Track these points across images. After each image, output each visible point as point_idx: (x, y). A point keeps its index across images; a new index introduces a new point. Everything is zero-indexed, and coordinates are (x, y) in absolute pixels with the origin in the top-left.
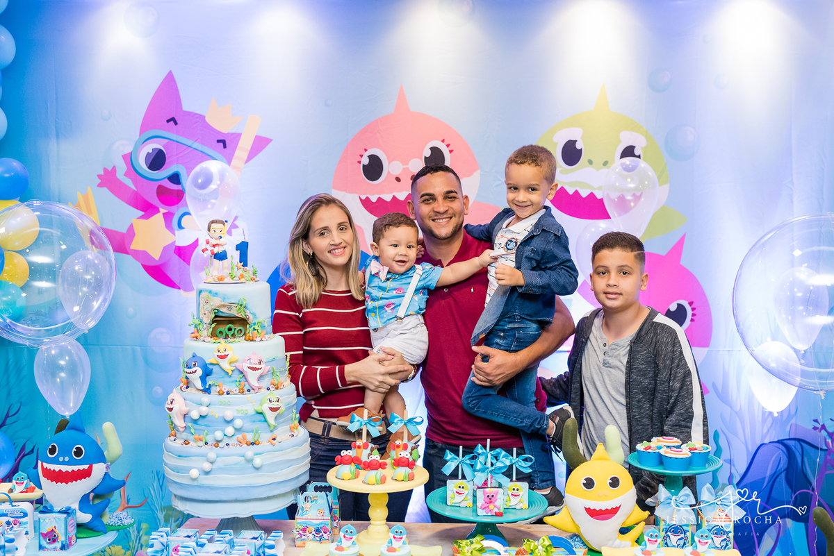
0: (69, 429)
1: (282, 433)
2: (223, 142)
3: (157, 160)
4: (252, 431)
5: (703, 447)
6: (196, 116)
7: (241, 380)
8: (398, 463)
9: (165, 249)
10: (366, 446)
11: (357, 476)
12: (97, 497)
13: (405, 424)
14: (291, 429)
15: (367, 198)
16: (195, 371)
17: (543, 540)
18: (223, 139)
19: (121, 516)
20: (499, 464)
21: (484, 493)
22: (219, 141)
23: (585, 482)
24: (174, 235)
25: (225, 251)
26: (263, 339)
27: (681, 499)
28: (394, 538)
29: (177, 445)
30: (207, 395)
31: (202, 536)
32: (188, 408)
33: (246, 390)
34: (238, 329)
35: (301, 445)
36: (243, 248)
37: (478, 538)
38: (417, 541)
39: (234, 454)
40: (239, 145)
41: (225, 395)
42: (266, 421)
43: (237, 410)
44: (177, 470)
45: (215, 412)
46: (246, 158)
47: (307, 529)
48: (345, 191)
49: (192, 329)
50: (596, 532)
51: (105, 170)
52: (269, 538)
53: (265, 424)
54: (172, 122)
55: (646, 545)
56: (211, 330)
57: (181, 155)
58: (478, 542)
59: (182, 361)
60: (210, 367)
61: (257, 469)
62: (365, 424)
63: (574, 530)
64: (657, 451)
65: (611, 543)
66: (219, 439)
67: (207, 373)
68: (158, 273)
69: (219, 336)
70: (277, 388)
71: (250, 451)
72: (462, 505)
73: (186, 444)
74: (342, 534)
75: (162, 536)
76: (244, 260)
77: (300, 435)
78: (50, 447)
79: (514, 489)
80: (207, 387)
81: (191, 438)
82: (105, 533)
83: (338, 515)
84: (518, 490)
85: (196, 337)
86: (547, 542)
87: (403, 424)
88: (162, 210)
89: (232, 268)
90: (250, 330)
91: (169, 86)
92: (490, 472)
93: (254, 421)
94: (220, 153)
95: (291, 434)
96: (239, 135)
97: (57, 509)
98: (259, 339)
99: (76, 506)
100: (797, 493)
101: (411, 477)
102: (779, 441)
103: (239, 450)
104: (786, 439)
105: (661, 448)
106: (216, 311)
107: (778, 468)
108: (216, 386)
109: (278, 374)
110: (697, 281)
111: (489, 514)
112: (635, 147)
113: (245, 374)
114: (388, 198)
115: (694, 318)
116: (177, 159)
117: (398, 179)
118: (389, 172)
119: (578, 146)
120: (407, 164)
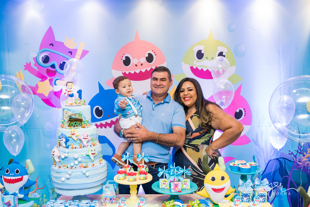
0: (13, 163)
1: (97, 163)
2: (71, 52)
3: (46, 60)
4: (85, 162)
5: (254, 164)
6: (60, 43)
7: (80, 143)
8: (141, 173)
9: (50, 93)
10: (128, 167)
11: (125, 178)
12: (26, 188)
13: (143, 158)
14: (100, 161)
15: (125, 72)
16: (63, 140)
17: (197, 201)
18: (71, 51)
19: (35, 194)
20: (179, 173)
21: (174, 183)
22: (69, 52)
23: (212, 178)
24: (53, 87)
25: (73, 93)
26: (88, 127)
27: (247, 184)
28: (141, 202)
29: (56, 168)
30: (67, 149)
31: (67, 203)
32: (60, 154)
33: (82, 147)
34: (78, 123)
35: (103, 167)
36: (80, 92)
37: (172, 201)
38: (148, 202)
39: (78, 171)
40: (77, 53)
41: (74, 149)
42: (90, 158)
43: (79, 155)
44: (56, 178)
45: (71, 156)
46: (80, 58)
47: (107, 199)
48: (117, 70)
49: (61, 124)
50: (216, 197)
51: (27, 63)
52: (92, 203)
53: (90, 159)
54: (51, 45)
55: (236, 202)
56: (68, 124)
57: (55, 57)
58: (172, 203)
59: (57, 136)
60: (68, 138)
61: (87, 177)
62: (128, 158)
63: (208, 197)
65: (221, 201)
66: (72, 166)
67: (67, 141)
68: (47, 101)
69: (71, 126)
70: (94, 146)
71: (84, 170)
72: (165, 188)
73: (60, 168)
74: (120, 201)
75: (51, 204)
76: (80, 97)
77: (103, 163)
78: (6, 170)
79: (185, 182)
80: (67, 146)
81: (61, 165)
82: (29, 201)
83: (118, 193)
84: (186, 182)
85: (63, 127)
86: (198, 202)
88: (49, 78)
89: (76, 100)
90: (83, 123)
91: (50, 32)
92: (176, 175)
93: (86, 159)
94: (70, 56)
95: (100, 163)
96: (77, 50)
97: (10, 193)
98: (87, 127)
99: (17, 192)
100: (283, 177)
101: (146, 178)
102: (276, 159)
103: (80, 170)
104: (279, 158)
105: (239, 165)
106: (70, 117)
107: (277, 168)
108: (71, 145)
109: (94, 140)
110: (246, 101)
111: (176, 191)
112: (223, 52)
113: (82, 140)
114: (132, 72)
115: (245, 115)
116: (54, 59)
117: (136, 65)
118: (133, 63)
119: (202, 52)
120: (140, 60)
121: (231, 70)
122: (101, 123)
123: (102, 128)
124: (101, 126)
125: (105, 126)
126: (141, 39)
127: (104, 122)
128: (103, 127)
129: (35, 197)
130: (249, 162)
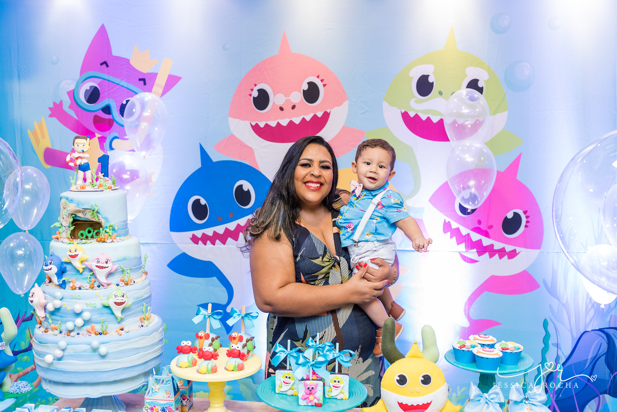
1: (131, 324)
2: (144, 80)
3: (94, 95)
4: (100, 323)
5: (515, 347)
6: (123, 60)
7: (92, 277)
8: (231, 354)
10: (207, 337)
11: (194, 363)
13: (242, 318)
14: (142, 320)
15: (257, 124)
16: (51, 269)
18: (143, 77)
19: (20, 385)
20: (321, 359)
21: (305, 385)
22: (140, 80)
23: (398, 378)
25: (87, 163)
26: (114, 240)
30: (62, 290)
32: (46, 301)
33: (96, 286)
34: (95, 231)
35: (150, 334)
36: (104, 160)
39: (85, 341)
40: (156, 82)
41: (77, 290)
42: (113, 314)
43: (87, 304)
44: (39, 354)
45: (68, 306)
46: (161, 93)
47: (155, 409)
48: (239, 118)
51: (54, 103)
53: (112, 317)
54: (104, 65)
56: (69, 232)
57: (111, 91)
60: (65, 265)
61: (103, 357)
62: (209, 317)
64: (471, 349)
66: (71, 329)
67: (61, 272)
69: (81, 237)
70: (127, 284)
71: (95, 341)
72: (289, 393)
73: (46, 332)
76: (104, 170)
77: (152, 325)
79: (335, 381)
80: (61, 283)
81: (49, 327)
82: (2, 400)
84: (339, 382)
85: (57, 239)
87: (240, 317)
88: (98, 135)
90: (101, 232)
91: (102, 37)
92: (312, 365)
93: (102, 314)
94: (140, 88)
95: (140, 324)
96: (156, 74)
98: (110, 240)
100: (614, 375)
101: (241, 368)
102: (600, 330)
103: (87, 339)
104: (607, 328)
105: (474, 347)
106: (74, 216)
107: (599, 352)
108: (70, 282)
109: (129, 271)
110: (531, 193)
111: (310, 404)
112: (478, 80)
113: (94, 272)
114: (273, 124)
115: (528, 224)
116: (109, 94)
117: (281, 109)
118: (274, 103)
119: (430, 80)
120: (289, 96)
121: (497, 122)
122: (203, 234)
123: (205, 244)
124: (205, 239)
125: (213, 239)
126: (293, 51)
127: (209, 232)
128: (208, 242)
129: (18, 391)
130: (503, 342)
